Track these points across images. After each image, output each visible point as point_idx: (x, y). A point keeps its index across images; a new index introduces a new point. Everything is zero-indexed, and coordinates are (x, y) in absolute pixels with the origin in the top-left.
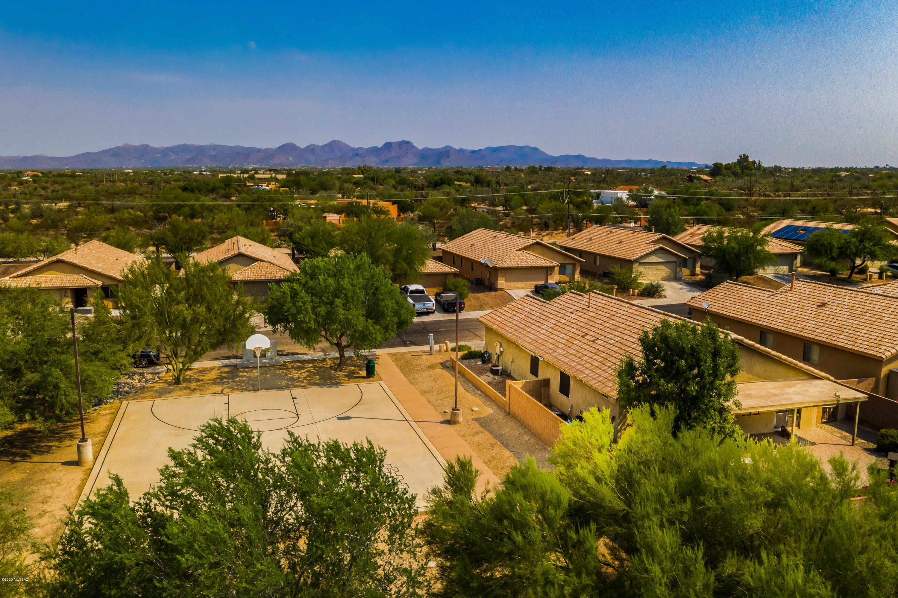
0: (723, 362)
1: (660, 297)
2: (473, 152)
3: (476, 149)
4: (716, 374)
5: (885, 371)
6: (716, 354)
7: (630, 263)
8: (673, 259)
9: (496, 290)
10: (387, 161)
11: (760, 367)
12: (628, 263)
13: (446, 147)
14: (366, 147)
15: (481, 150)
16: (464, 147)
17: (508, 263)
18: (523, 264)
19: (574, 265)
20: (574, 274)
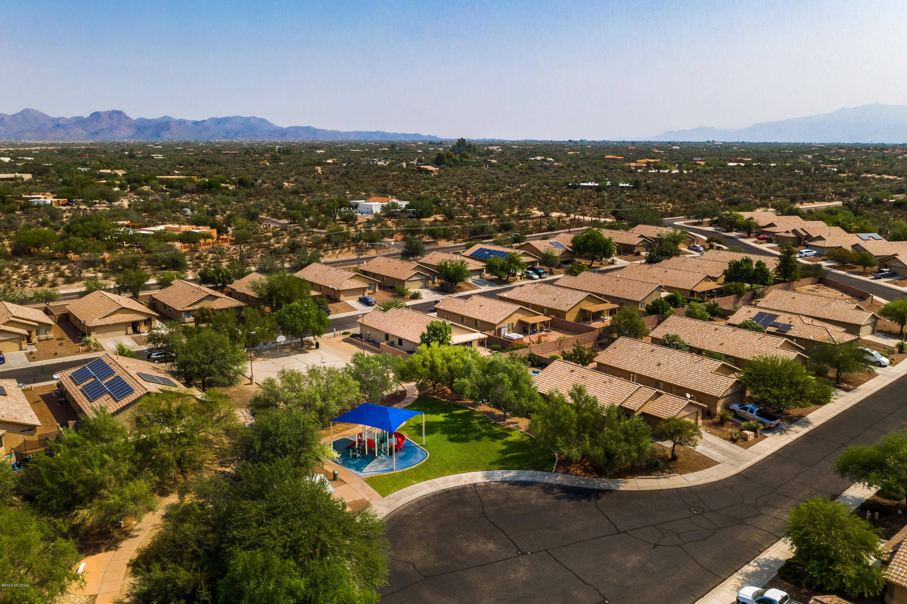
0: (448, 331)
1: (420, 299)
2: (196, 123)
3: (199, 119)
4: (446, 334)
5: (497, 328)
6: (446, 329)
7: (403, 281)
8: (424, 277)
9: (340, 301)
10: (97, 134)
11: (459, 330)
12: (402, 282)
13: (164, 117)
14: (69, 116)
15: (204, 121)
16: (185, 118)
17: (344, 287)
18: (352, 287)
19: (375, 284)
20: (375, 288)
